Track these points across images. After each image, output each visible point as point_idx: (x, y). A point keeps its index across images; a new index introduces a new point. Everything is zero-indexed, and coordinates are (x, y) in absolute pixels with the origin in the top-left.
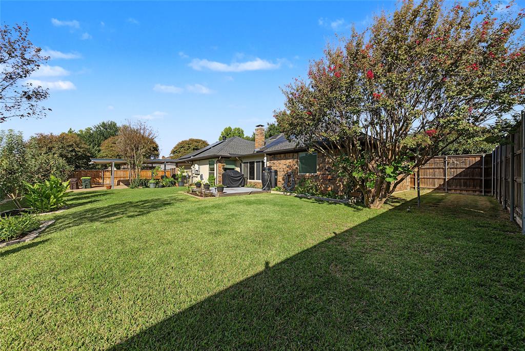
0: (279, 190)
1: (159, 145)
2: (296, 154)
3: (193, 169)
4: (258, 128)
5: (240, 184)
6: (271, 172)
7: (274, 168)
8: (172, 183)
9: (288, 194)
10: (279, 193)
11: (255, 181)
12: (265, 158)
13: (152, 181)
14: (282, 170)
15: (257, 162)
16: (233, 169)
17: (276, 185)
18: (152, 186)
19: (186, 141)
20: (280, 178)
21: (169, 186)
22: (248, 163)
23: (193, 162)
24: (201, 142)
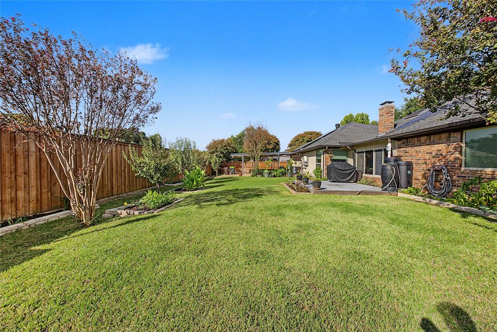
0: (416, 192)
1: (280, 141)
2: (458, 135)
3: (303, 160)
4: (383, 106)
5: (351, 179)
6: (399, 165)
7: (405, 159)
8: (283, 174)
9: (434, 202)
10: (413, 197)
11: (374, 176)
12: (389, 145)
13: (266, 171)
14: (423, 161)
15: (376, 151)
16: (344, 161)
17: (409, 183)
18: (266, 175)
19: (301, 134)
20: (418, 174)
21: (279, 176)
22: (363, 152)
23: (303, 153)
24: (315, 134)
